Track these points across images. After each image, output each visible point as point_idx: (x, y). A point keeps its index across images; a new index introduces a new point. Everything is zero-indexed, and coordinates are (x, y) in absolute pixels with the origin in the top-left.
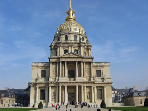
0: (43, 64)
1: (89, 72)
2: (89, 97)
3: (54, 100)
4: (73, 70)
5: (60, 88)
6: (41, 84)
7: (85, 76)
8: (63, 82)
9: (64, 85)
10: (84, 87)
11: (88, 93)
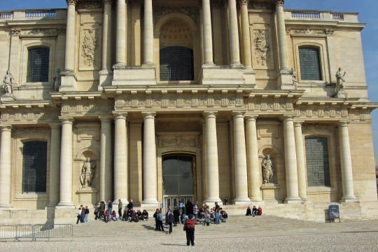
0: (39, 17)
1: (268, 47)
2: (269, 172)
3: (90, 189)
4: (185, 44)
5: (121, 124)
6: (23, 110)
7: (249, 68)
8: (134, 91)
9: (139, 106)
10: (246, 121)
11: (266, 151)
